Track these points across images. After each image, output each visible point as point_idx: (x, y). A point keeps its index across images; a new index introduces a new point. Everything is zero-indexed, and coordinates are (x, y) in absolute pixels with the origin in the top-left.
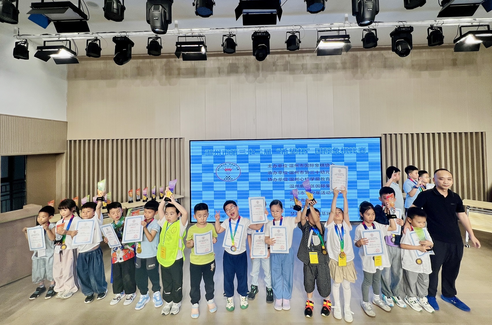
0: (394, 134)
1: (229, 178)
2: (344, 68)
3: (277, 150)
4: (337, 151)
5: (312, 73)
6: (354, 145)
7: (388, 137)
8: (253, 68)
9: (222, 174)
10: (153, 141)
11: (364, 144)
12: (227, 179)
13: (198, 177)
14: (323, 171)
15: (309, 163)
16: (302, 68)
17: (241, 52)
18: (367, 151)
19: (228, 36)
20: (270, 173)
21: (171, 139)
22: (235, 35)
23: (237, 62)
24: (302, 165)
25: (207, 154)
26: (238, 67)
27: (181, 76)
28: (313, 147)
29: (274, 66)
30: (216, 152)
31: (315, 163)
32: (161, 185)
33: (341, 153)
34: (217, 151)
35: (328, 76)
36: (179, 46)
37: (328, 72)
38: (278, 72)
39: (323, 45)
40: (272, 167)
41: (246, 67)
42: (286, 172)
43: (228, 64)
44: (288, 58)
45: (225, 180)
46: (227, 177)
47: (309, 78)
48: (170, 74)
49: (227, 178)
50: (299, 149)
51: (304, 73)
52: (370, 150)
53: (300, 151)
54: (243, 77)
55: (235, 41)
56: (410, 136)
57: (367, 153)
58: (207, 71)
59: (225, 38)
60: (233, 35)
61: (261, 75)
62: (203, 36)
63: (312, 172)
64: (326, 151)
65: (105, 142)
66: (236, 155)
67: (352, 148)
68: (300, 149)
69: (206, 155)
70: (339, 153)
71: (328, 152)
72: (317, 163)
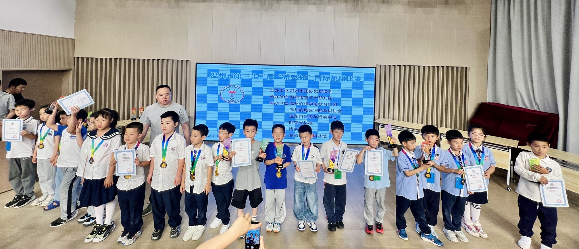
0: (388, 65)
1: (233, 100)
3: (279, 76)
4: (335, 78)
5: (315, 4)
6: (351, 74)
7: (383, 68)
9: (226, 96)
10: (160, 62)
11: (360, 73)
12: (231, 101)
13: (203, 98)
14: (321, 97)
15: (309, 89)
18: (362, 80)
20: (272, 97)
21: (178, 60)
24: (302, 91)
25: (212, 77)
28: (313, 74)
30: (221, 75)
31: (315, 89)
33: (339, 81)
37: (330, 4)
40: (274, 91)
42: (287, 97)
46: (231, 99)
51: (308, 4)
52: (365, 79)
53: (300, 77)
56: (402, 68)
57: (362, 82)
63: (311, 98)
64: (325, 78)
66: (240, 78)
67: (349, 77)
68: (300, 75)
70: (337, 80)
71: (327, 80)
72: (316, 89)
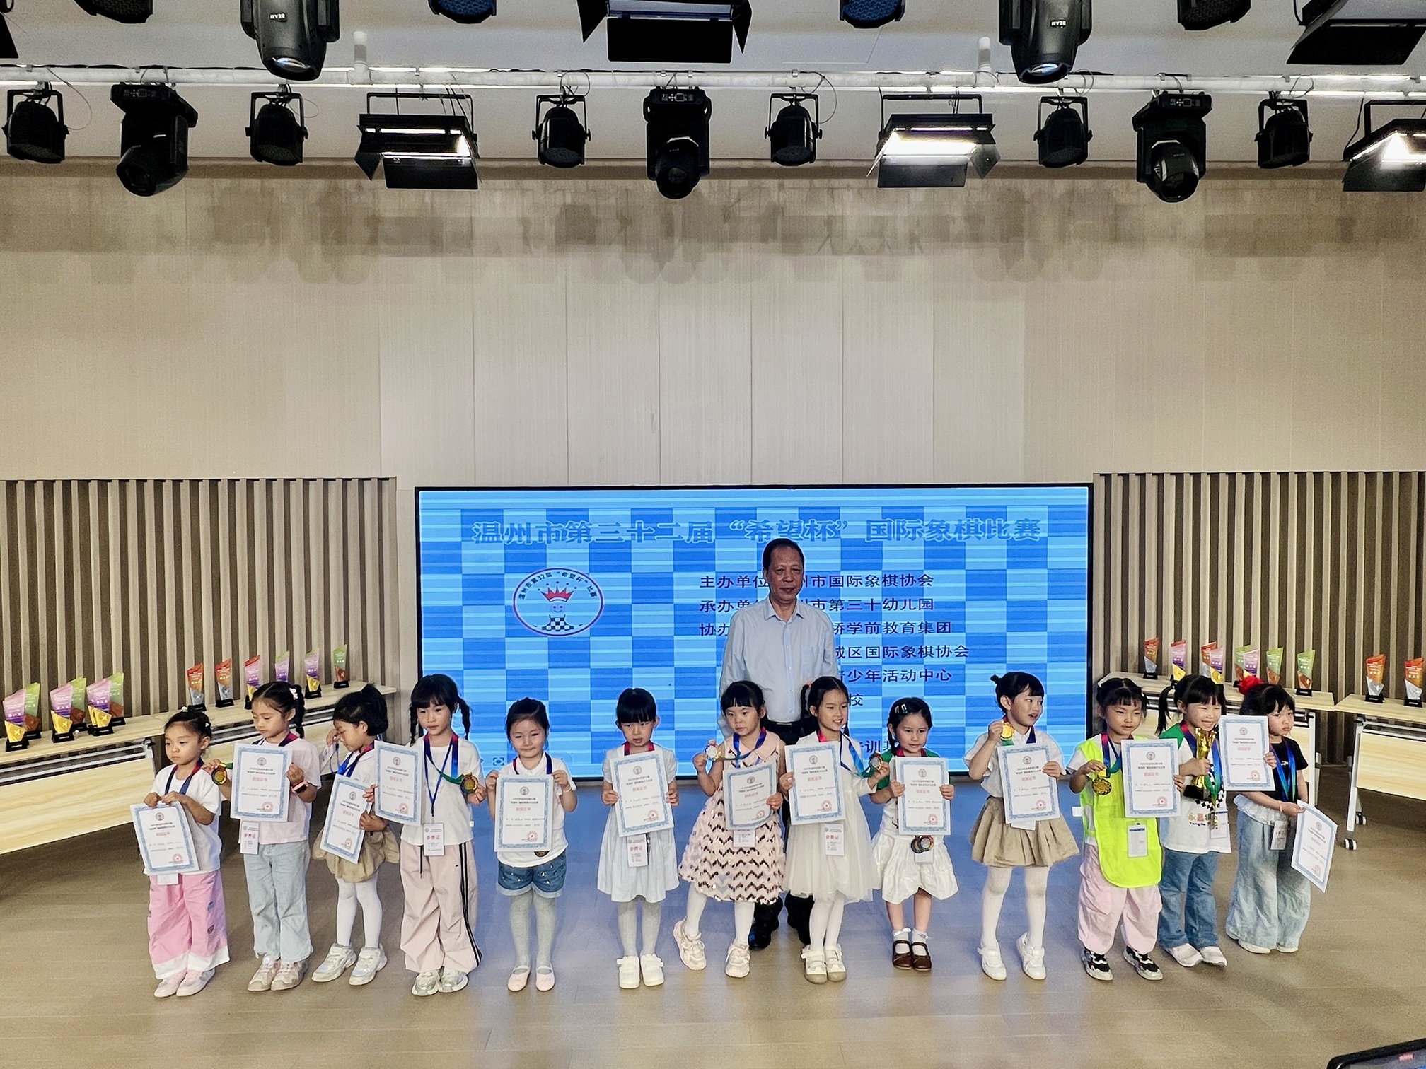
0: (1137, 474)
1: (562, 624)
2: (975, 238)
3: (733, 527)
4: (942, 530)
5: (861, 252)
6: (1001, 513)
7: (1117, 484)
8: (649, 224)
9: (535, 611)
10: (278, 488)
11: (1032, 505)
12: (553, 628)
13: (450, 622)
14: (893, 601)
15: (845, 574)
16: (826, 233)
17: (607, 164)
18: (1044, 533)
19: (558, 99)
20: (708, 606)
21: (345, 480)
22: (581, 98)
23: (592, 202)
24: (819, 580)
25: (481, 539)
26: (595, 222)
27: (383, 246)
28: (859, 517)
29: (725, 221)
30: (512, 532)
31: (866, 573)
32: (309, 649)
33: (955, 539)
34: (516, 526)
35: (915, 266)
36: (373, 130)
37: (916, 250)
38: (741, 244)
39: (901, 149)
40: (714, 584)
41: (625, 221)
43: (558, 211)
44: (776, 193)
45: (545, 631)
46: (553, 619)
47: (850, 267)
48: (340, 239)
49: (553, 624)
50: (810, 524)
51: (834, 252)
52: (1053, 529)
53: (812, 530)
54: (612, 257)
55: (581, 122)
56: (1189, 483)
57: (1044, 541)
58: (478, 230)
59: (547, 107)
60: (573, 96)
61: (679, 252)
62: (462, 97)
63: (855, 606)
64: (904, 530)
65: (93, 489)
66: (586, 541)
67: (995, 523)
68: (813, 522)
69: (477, 542)
70: (949, 537)
71: (911, 535)
72: (873, 573)
